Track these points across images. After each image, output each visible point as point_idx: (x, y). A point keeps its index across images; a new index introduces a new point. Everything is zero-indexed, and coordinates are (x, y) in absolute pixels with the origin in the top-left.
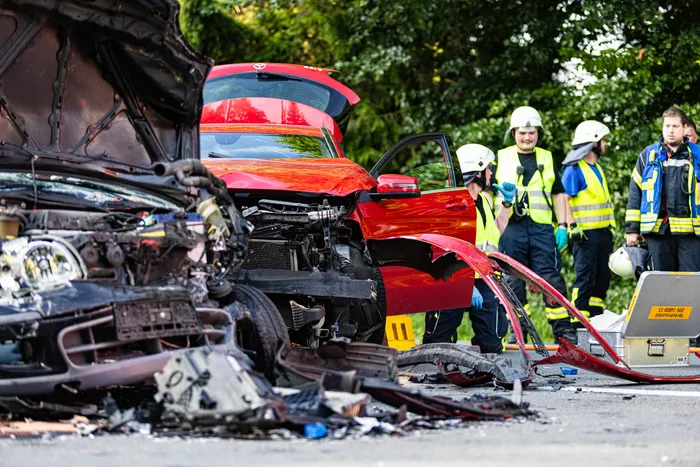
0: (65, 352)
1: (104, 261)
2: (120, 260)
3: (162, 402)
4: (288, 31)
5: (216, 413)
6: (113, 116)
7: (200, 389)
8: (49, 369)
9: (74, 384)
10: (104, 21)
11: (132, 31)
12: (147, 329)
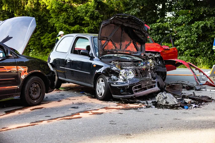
0: (133, 90)
1: (137, 73)
2: (139, 73)
3: (157, 102)
4: (113, 4)
5: (169, 104)
6: (130, 43)
7: (165, 100)
8: (130, 94)
9: (135, 96)
10: (131, 26)
11: (135, 28)
12: (146, 85)
